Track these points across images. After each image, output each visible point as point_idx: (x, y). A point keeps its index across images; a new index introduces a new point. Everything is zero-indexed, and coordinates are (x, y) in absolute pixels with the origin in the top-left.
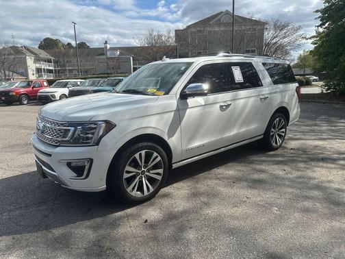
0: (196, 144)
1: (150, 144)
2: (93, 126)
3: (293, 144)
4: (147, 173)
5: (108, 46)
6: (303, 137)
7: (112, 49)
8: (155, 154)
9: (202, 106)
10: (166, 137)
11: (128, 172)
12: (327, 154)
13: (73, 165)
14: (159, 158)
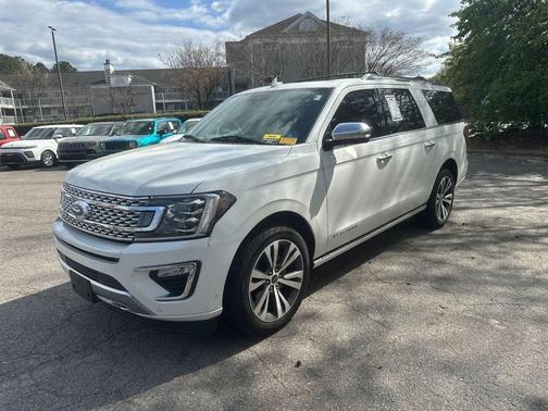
0: (347, 224)
1: (285, 229)
2: (198, 202)
3: (460, 217)
4: (280, 280)
5: (112, 69)
6: (469, 205)
7: (117, 73)
8: (293, 246)
9: (354, 160)
10: (307, 216)
11: (255, 280)
12: (519, 229)
13: (160, 274)
14: (298, 253)
